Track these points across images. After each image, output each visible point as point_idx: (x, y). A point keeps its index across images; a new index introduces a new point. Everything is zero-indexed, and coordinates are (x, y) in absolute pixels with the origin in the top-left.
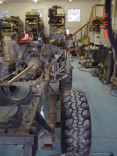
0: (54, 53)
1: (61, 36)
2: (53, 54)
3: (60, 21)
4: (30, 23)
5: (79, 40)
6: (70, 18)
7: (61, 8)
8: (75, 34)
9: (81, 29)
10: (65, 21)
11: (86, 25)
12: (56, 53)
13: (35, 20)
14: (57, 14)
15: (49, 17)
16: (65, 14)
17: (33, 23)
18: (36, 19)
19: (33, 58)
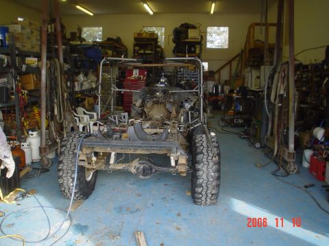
0: (184, 101)
1: (193, 75)
2: (182, 103)
3: (193, 49)
4: (142, 52)
5: (226, 81)
6: (212, 42)
7: (194, 27)
8: (219, 71)
9: (230, 63)
10: (201, 50)
11: (238, 56)
12: (186, 101)
13: (150, 46)
14: (187, 38)
15: (174, 42)
16: (202, 37)
17: (146, 52)
18: (152, 44)
19: (155, 105)
